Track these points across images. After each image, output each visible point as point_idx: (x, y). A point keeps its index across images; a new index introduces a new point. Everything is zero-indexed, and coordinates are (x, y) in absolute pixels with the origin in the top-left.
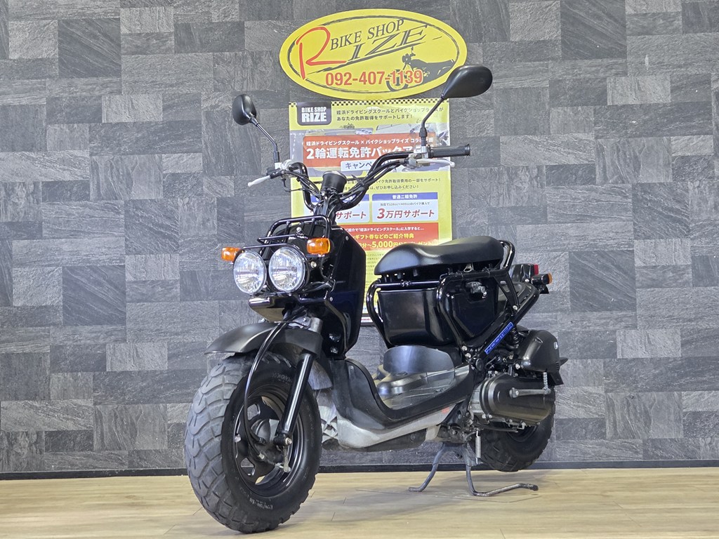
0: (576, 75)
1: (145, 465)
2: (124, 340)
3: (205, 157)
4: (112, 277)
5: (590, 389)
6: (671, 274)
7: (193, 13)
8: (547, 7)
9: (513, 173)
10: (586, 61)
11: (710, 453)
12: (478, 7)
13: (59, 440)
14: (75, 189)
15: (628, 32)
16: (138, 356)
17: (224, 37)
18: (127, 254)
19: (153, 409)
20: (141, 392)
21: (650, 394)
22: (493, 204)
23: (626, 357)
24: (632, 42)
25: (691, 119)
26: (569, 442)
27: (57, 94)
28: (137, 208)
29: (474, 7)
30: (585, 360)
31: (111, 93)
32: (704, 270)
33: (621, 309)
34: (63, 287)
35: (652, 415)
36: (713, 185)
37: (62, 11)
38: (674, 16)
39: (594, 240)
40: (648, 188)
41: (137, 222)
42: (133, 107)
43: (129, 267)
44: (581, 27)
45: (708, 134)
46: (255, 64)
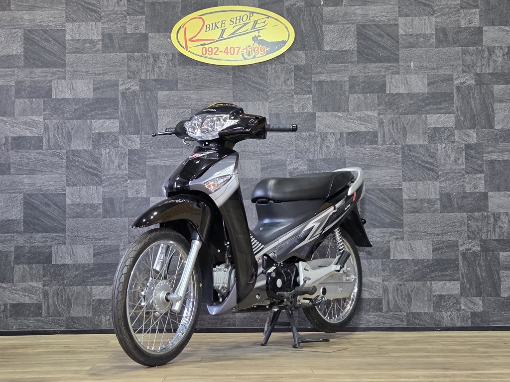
0: (366, 73)
1: (77, 327)
2: (64, 243)
3: (121, 122)
4: (57, 200)
5: (373, 279)
6: (426, 205)
7: (114, 27)
8: (347, 28)
9: (324, 137)
10: (373, 64)
11: (450, 322)
12: (303, 28)
13: (19, 309)
14: (33, 142)
15: (400, 46)
16: (73, 254)
17: (134, 44)
18: (67, 186)
19: (83, 289)
20: (75, 278)
21: (411, 283)
22: (311, 157)
23: (396, 258)
24: (403, 52)
25: (440, 103)
26: (359, 314)
27: (22, 79)
28: (75, 155)
29: (300, 27)
30: (370, 260)
31: (59, 78)
32: (447, 203)
33: (394, 227)
34: (24, 207)
35: (412, 297)
36: (454, 147)
37: (27, 24)
38: (430, 36)
39: (377, 182)
40: (411, 148)
41: (75, 165)
42: (73, 88)
43: (68, 195)
44: (370, 42)
45: (451, 113)
46: (155, 61)
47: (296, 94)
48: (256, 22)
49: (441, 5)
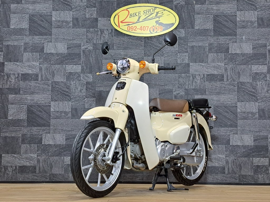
0: (218, 42)
1: (55, 179)
2: (49, 133)
3: (82, 67)
4: (46, 109)
5: (220, 156)
6: (250, 115)
7: (79, 14)
8: (208, 17)
9: (194, 77)
10: (222, 37)
11: (263, 180)
12: (183, 16)
13: (23, 169)
14: (33, 76)
15: (238, 27)
16: (54, 139)
17: (90, 23)
18: (52, 101)
19: (59, 159)
20: (55, 152)
21: (242, 158)
22: (187, 87)
23: (233, 144)
24: (239, 31)
25: (259, 59)
26: (212, 175)
27: (28, 41)
28: (56, 84)
30: (218, 145)
31: (48, 42)
32: (263, 114)
33: (232, 127)
34: (27, 113)
35: (242, 166)
36: (267, 83)
37: (31, 11)
38: (254, 22)
39: (223, 102)
40: (242, 83)
41: (56, 89)
42: (56, 47)
43: (52, 106)
44: (220, 25)
45: (265, 65)
46: (102, 33)
47: (179, 52)
48: (157, 13)
49: (260, 5)
